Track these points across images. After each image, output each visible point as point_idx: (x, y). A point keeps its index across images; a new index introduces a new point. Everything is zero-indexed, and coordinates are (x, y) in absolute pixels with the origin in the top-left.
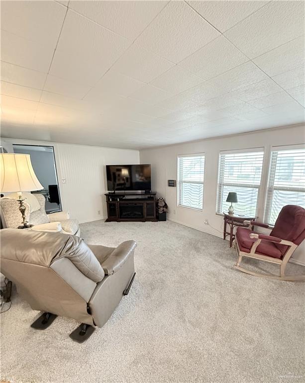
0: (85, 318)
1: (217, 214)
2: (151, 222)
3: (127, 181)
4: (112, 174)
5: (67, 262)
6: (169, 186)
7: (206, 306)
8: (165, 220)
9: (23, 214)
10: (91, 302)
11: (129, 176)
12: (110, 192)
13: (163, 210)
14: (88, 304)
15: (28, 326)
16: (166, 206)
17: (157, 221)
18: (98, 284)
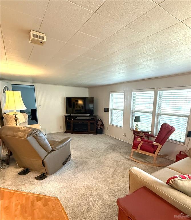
0: (42, 169)
1: (130, 130)
2: (92, 135)
3: (83, 108)
4: (72, 103)
5: (34, 138)
6: (105, 112)
7: (105, 173)
8: (102, 134)
9: (16, 122)
10: (44, 160)
11: (83, 105)
12: (68, 114)
13: (100, 127)
14: (43, 161)
15: (17, 174)
16: (102, 124)
17: (97, 134)
18: (49, 153)
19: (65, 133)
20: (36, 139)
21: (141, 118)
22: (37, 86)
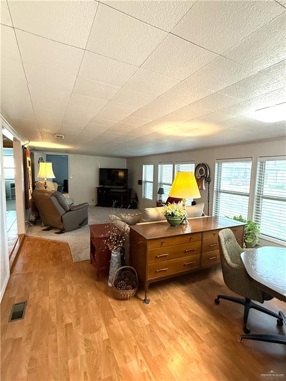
5: (55, 198)
6: (139, 184)
9: (46, 187)
10: (63, 217)
16: (137, 198)
19: (97, 206)
20: (57, 199)
21: (164, 190)
22: (70, 156)
